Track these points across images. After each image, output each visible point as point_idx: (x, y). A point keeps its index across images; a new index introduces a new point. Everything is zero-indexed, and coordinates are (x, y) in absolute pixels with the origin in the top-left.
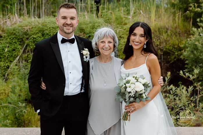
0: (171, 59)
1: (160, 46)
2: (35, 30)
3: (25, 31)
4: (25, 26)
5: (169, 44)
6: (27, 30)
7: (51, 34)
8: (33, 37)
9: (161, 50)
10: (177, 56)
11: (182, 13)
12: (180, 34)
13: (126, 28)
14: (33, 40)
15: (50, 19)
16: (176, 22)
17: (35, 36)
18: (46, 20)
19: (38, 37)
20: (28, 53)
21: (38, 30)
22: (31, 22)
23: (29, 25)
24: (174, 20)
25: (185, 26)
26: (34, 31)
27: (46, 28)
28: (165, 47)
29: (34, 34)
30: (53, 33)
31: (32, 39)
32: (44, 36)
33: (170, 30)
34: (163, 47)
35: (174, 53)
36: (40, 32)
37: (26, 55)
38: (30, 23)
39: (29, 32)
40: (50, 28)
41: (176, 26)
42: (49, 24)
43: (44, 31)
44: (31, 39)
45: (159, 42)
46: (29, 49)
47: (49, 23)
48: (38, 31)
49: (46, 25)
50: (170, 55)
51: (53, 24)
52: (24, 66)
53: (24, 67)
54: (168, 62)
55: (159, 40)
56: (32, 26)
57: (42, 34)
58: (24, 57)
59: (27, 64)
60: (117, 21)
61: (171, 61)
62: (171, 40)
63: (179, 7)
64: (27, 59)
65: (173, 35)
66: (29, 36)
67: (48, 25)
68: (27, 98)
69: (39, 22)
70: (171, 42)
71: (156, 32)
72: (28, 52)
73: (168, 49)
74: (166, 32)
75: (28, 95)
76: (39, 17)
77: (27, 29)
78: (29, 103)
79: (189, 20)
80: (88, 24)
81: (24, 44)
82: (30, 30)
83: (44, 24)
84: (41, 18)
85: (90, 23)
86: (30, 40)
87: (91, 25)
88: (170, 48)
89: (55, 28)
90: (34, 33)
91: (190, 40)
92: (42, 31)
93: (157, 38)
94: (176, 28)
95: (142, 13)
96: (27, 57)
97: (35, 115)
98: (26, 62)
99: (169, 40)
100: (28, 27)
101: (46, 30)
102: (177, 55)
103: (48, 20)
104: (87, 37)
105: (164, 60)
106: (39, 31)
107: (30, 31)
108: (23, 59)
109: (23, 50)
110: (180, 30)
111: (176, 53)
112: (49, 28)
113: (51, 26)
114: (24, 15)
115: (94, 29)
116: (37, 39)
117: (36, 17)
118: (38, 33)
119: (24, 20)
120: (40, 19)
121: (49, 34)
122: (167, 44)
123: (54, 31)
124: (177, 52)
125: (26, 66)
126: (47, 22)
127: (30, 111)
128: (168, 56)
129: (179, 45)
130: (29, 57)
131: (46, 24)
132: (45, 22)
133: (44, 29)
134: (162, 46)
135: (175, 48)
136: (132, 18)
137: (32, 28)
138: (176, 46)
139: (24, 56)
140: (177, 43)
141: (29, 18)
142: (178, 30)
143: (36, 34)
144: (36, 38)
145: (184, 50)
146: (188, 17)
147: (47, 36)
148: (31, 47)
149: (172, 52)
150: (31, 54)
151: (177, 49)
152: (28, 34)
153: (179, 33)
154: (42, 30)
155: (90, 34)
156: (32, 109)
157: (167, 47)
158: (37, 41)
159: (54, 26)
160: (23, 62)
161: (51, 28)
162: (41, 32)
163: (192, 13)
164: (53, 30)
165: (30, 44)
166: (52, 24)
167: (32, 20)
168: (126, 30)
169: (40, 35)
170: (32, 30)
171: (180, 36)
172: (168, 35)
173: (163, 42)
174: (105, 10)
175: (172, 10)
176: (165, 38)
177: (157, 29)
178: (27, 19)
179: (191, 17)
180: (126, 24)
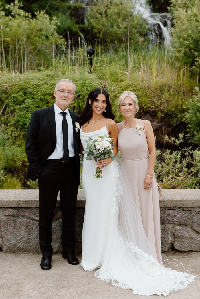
0: (173, 122)
1: (161, 107)
2: (16, 87)
3: (4, 89)
4: (3, 82)
5: (171, 105)
6: (7, 88)
7: (34, 92)
8: (13, 96)
9: (162, 112)
10: (180, 119)
11: (188, 69)
12: (184, 93)
13: (122, 86)
14: (13, 100)
15: (33, 74)
16: (181, 79)
17: (16, 96)
18: (28, 75)
19: (20, 97)
20: (8, 115)
21: (19, 88)
22: (12, 79)
23: (9, 82)
24: (178, 76)
25: (191, 83)
26: (15, 89)
27: (29, 86)
28: (167, 108)
29: (15, 93)
30: (37, 91)
31: (13, 98)
32: (27, 95)
33: (172, 88)
34: (164, 109)
35: (177, 115)
36: (21, 91)
37: (6, 118)
38: (10, 80)
39: (9, 91)
40: (33, 85)
41: (181, 83)
42: (33, 81)
43: (26, 89)
44: (11, 98)
45: (160, 103)
46: (9, 110)
47: (32, 79)
48: (19, 90)
49: (28, 82)
50: (172, 118)
51: (38, 81)
52: (3, 130)
53: (3, 132)
54: (170, 126)
55: (160, 100)
56: (13, 83)
57: (24, 93)
58: (3, 120)
59: (7, 127)
60: (112, 78)
61: (173, 125)
62: (173, 100)
63: (184, 61)
64: (7, 122)
65: (176, 94)
66: (9, 94)
67: (31, 82)
68: (7, 166)
69: (21, 78)
70: (174, 102)
71: (157, 90)
72: (8, 113)
73: (170, 110)
74: (168, 90)
75: (8, 164)
76: (21, 72)
77: (6, 86)
78: (9, 173)
79: (195, 76)
80: (77, 81)
81: (3, 105)
82: (10, 87)
83: (27, 81)
84: (23, 74)
85: (81, 79)
86: (10, 100)
87: (81, 82)
88: (172, 109)
89: (39, 86)
90: (15, 91)
91: (193, 101)
92: (24, 89)
93: (158, 97)
94: (180, 85)
95: (143, 68)
96: (6, 120)
97: (16, 186)
98: (5, 125)
99: (171, 100)
100: (8, 84)
101: (29, 87)
102: (181, 117)
103: (31, 75)
104: (77, 96)
105: (165, 124)
106: (21, 89)
107: (10, 89)
108: (2, 122)
109: (2, 111)
110: (184, 88)
111: (179, 116)
112: (31, 85)
113: (35, 83)
114: (3, 70)
115: (84, 87)
116: (18, 98)
117: (17, 71)
118: (19, 91)
119: (3, 76)
120: (21, 74)
121: (33, 93)
122: (169, 105)
123: (38, 89)
124: (181, 115)
125: (5, 130)
126: (29, 78)
127: (11, 182)
128: (170, 119)
129: (183, 106)
130: (9, 120)
131: (29, 80)
132: (28, 78)
133: (26, 87)
134: (163, 107)
135: (178, 110)
136: (130, 73)
137: (12, 85)
138: (179, 108)
139: (3, 118)
140: (181, 104)
141: (9, 74)
142: (182, 89)
143: (18, 93)
144: (16, 98)
145: (186, 112)
146: (195, 73)
147: (30, 95)
148: (11, 107)
149: (174, 114)
150: (11, 116)
151: (180, 111)
152: (7, 93)
153: (183, 91)
154: (24, 87)
155: (79, 93)
156: (12, 179)
157: (169, 109)
158: (18, 101)
159: (38, 83)
160: (2, 126)
161: (35, 86)
162: (23, 91)
163: (198, 69)
164: (36, 88)
165: (10, 104)
166: (36, 81)
167: (12, 76)
168: (122, 88)
169: (21, 93)
170: (12, 88)
171: (184, 95)
172: (170, 94)
173: (164, 102)
174: (99, 65)
175: (177, 65)
176: (167, 98)
177: (158, 87)
178: (7, 75)
179: (197, 74)
180: (122, 81)
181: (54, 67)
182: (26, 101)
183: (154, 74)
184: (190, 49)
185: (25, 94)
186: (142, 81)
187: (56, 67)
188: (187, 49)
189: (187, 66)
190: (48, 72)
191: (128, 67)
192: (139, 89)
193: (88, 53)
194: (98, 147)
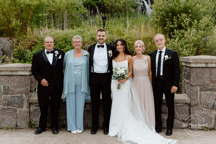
1: (147, 50)
2: (61, 38)
5: (153, 49)
7: (71, 41)
8: (59, 44)
15: (70, 30)
17: (60, 43)
18: (68, 31)
19: (63, 44)
24: (157, 32)
28: (150, 51)
36: (64, 40)
38: (57, 34)
43: (66, 39)
44: (58, 45)
48: (62, 40)
55: (146, 47)
60: (118, 33)
63: (160, 24)
66: (56, 43)
67: (70, 35)
69: (63, 33)
74: (150, 41)
76: (63, 29)
79: (167, 33)
83: (67, 35)
90: (60, 41)
95: (135, 27)
100: (56, 36)
101: (68, 38)
112: (70, 37)
114: (52, 28)
117: (61, 29)
119: (52, 31)
120: (63, 31)
122: (151, 49)
126: (68, 33)
136: (128, 31)
137: (58, 37)
141: (56, 30)
144: (61, 44)
146: (166, 31)
147: (69, 43)
163: (168, 28)
167: (58, 32)
169: (64, 42)
170: (58, 39)
172: (152, 43)
173: (148, 48)
174: (109, 25)
175: (156, 26)
176: (150, 45)
177: (145, 39)
178: (54, 31)
179: (168, 31)
180: (123, 35)
181: (83, 26)
182: (66, 46)
183: (142, 31)
184: (164, 17)
185: (66, 42)
186: (136, 35)
187: (84, 27)
188: (162, 17)
189: (162, 27)
190: (79, 29)
191: (126, 27)
192: (134, 40)
193: (102, 18)
194: (117, 73)
